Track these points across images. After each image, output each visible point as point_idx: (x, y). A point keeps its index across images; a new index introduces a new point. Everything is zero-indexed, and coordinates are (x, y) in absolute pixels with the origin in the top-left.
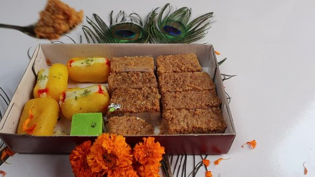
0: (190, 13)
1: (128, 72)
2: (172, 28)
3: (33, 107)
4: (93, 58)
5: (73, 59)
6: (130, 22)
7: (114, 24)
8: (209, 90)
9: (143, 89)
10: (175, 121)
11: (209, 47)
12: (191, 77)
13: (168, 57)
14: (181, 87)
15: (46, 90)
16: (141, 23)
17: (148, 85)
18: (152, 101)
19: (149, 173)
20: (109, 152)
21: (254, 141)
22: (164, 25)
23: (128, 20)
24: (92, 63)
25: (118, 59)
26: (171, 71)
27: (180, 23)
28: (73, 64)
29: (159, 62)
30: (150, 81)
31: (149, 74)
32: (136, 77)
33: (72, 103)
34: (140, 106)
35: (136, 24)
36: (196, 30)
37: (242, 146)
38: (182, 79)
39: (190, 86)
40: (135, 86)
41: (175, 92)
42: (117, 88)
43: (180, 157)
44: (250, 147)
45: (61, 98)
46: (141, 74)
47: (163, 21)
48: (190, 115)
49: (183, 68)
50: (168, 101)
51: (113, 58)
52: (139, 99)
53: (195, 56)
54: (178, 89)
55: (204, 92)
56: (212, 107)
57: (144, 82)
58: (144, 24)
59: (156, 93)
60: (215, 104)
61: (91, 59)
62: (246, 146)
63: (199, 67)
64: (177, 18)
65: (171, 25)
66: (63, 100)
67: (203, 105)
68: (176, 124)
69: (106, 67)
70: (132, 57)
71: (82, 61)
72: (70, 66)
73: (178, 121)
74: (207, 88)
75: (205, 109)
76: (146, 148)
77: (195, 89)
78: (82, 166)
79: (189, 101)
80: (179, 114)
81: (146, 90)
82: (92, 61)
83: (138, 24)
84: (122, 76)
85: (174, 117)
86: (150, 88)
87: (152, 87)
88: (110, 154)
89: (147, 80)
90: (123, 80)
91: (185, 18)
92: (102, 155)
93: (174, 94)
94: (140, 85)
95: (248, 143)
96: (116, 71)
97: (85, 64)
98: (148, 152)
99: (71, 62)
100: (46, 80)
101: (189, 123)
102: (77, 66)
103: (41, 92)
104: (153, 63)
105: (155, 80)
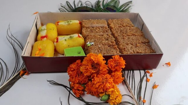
0: (119, 2)
1: (93, 27)
2: (111, 8)
3: (40, 45)
4: (71, 21)
5: (59, 21)
6: (86, 6)
7: (77, 7)
8: (141, 35)
9: (104, 35)
10: (126, 49)
11: (137, 14)
12: (130, 29)
13: (114, 20)
14: (126, 34)
15: (46, 37)
16: (92, 6)
17: (106, 33)
18: (111, 41)
19: (117, 77)
20: (96, 62)
21: (169, 62)
22: (106, 7)
23: (84, 5)
24: (71, 23)
25: (86, 21)
26: (117, 26)
27: (114, 6)
28: (60, 24)
29: (110, 23)
30: (107, 31)
31: (106, 28)
32: (99, 30)
33: (63, 43)
34: (105, 43)
35: (89, 7)
36: (124, 10)
37: (163, 65)
38: (125, 30)
39: (130, 33)
40: (99, 34)
41: (123, 36)
42: (88, 35)
43: (129, 71)
44: (167, 66)
45: (56, 40)
46: (101, 28)
47: (105, 5)
48: (134, 47)
49: (124, 25)
50: (120, 40)
51: (83, 20)
52: (103, 40)
53: (129, 20)
54: (124, 35)
55: (139, 36)
56: (145, 43)
57: (104, 32)
58: (94, 7)
59: (112, 37)
60: (146, 42)
61: (70, 21)
62: (165, 65)
63: (133, 25)
64: (112, 4)
65: (110, 7)
66: (57, 41)
67: (140, 42)
68: (127, 51)
69: (79, 25)
70: (94, 20)
71: (65, 22)
72: (58, 25)
73: (128, 49)
74: (140, 34)
75: (141, 44)
76: (115, 61)
77: (133, 35)
78: (77, 74)
79: (132, 40)
80: (128, 46)
81: (105, 36)
82: (71, 22)
83: (91, 7)
84: (90, 29)
85: (125, 48)
86: (108, 35)
87: (109, 35)
88: (96, 63)
89: (105, 31)
90: (91, 31)
91: (117, 4)
92: (91, 65)
93: (122, 37)
94: (102, 33)
95: (166, 64)
96: (86, 27)
97: (67, 23)
98: (117, 63)
99: (58, 22)
100: (45, 31)
101: (134, 50)
102: (62, 25)
103: (43, 37)
104: (106, 23)
105: (110, 31)
